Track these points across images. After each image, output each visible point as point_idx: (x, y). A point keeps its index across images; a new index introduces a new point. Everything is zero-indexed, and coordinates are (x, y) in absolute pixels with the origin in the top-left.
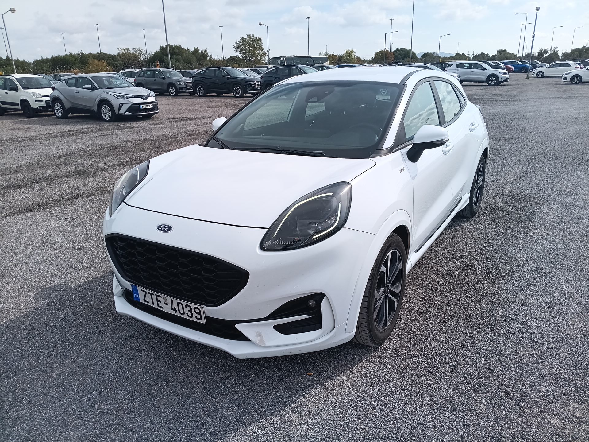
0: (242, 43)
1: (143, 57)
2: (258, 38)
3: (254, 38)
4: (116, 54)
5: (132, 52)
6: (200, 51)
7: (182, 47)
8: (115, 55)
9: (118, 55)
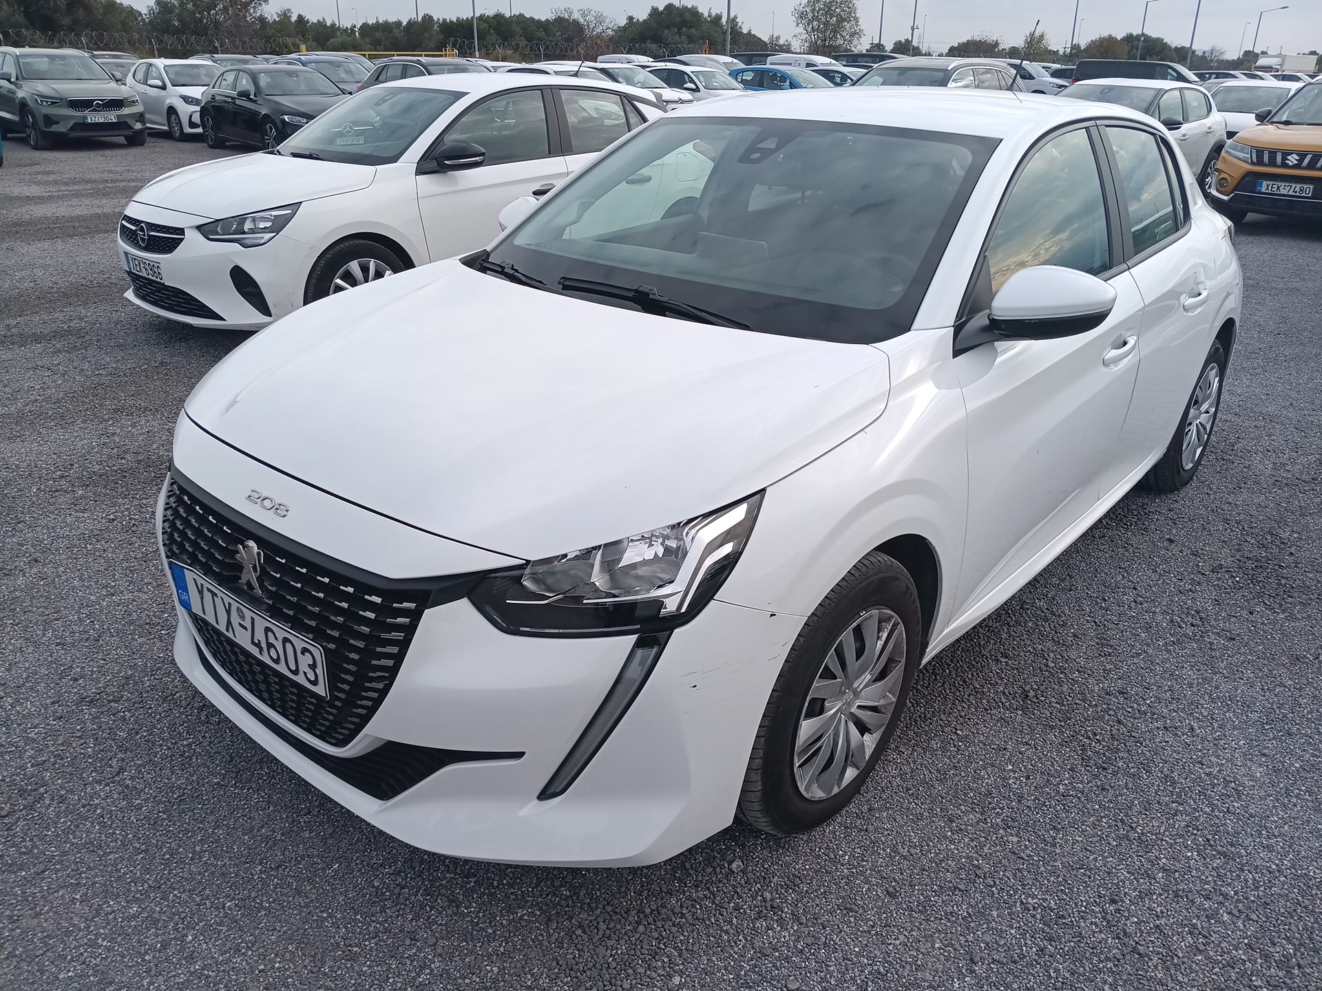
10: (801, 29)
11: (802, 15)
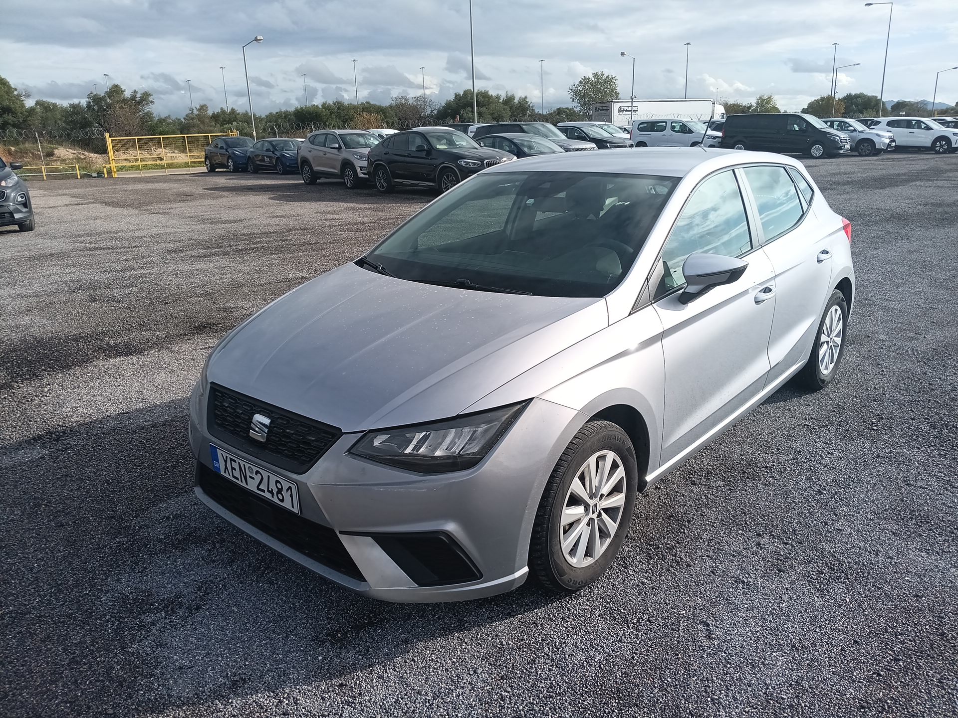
0: (583, 86)
1: (428, 111)
2: (610, 77)
3: (604, 77)
4: (387, 104)
5: (410, 102)
6: (516, 101)
7: (490, 93)
8: (386, 108)
9: (391, 106)
10: (576, 104)
11: (576, 93)
